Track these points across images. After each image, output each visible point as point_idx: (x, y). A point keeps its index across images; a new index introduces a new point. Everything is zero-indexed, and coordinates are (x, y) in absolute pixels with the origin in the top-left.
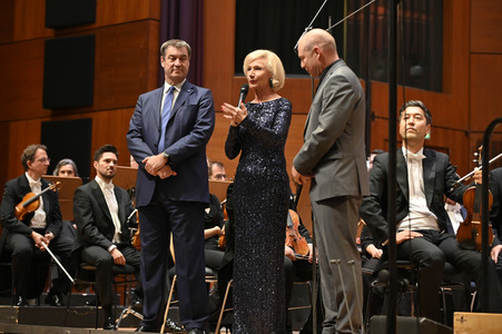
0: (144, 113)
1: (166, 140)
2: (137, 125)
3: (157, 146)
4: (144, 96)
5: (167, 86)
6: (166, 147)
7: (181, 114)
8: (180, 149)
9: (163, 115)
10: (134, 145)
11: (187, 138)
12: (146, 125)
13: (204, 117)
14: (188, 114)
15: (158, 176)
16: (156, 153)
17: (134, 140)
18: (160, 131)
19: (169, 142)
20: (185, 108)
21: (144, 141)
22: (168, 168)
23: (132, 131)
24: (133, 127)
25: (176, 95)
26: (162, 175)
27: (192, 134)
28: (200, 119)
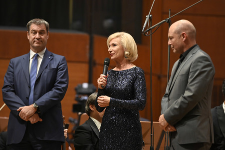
1: (35, 94)
4: (14, 60)
11: (50, 93)
15: (29, 122)
18: (30, 87)
21: (16, 94)
23: (7, 86)
24: (7, 83)
26: (33, 121)
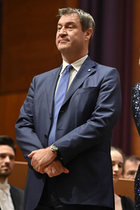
0: (36, 98)
1: (58, 129)
2: (29, 112)
3: (47, 137)
4: (39, 78)
5: (65, 64)
6: (57, 138)
7: (76, 98)
8: (73, 141)
9: (56, 100)
10: (22, 136)
11: (83, 128)
12: (37, 111)
13: (105, 102)
14: (86, 98)
15: (46, 174)
16: (45, 146)
17: (23, 130)
18: (52, 119)
19: (61, 132)
20: (81, 90)
21: (34, 131)
22: (59, 163)
23: (22, 119)
24: (23, 114)
25: (74, 74)
26: (51, 172)
27: (89, 122)
28: (100, 104)
